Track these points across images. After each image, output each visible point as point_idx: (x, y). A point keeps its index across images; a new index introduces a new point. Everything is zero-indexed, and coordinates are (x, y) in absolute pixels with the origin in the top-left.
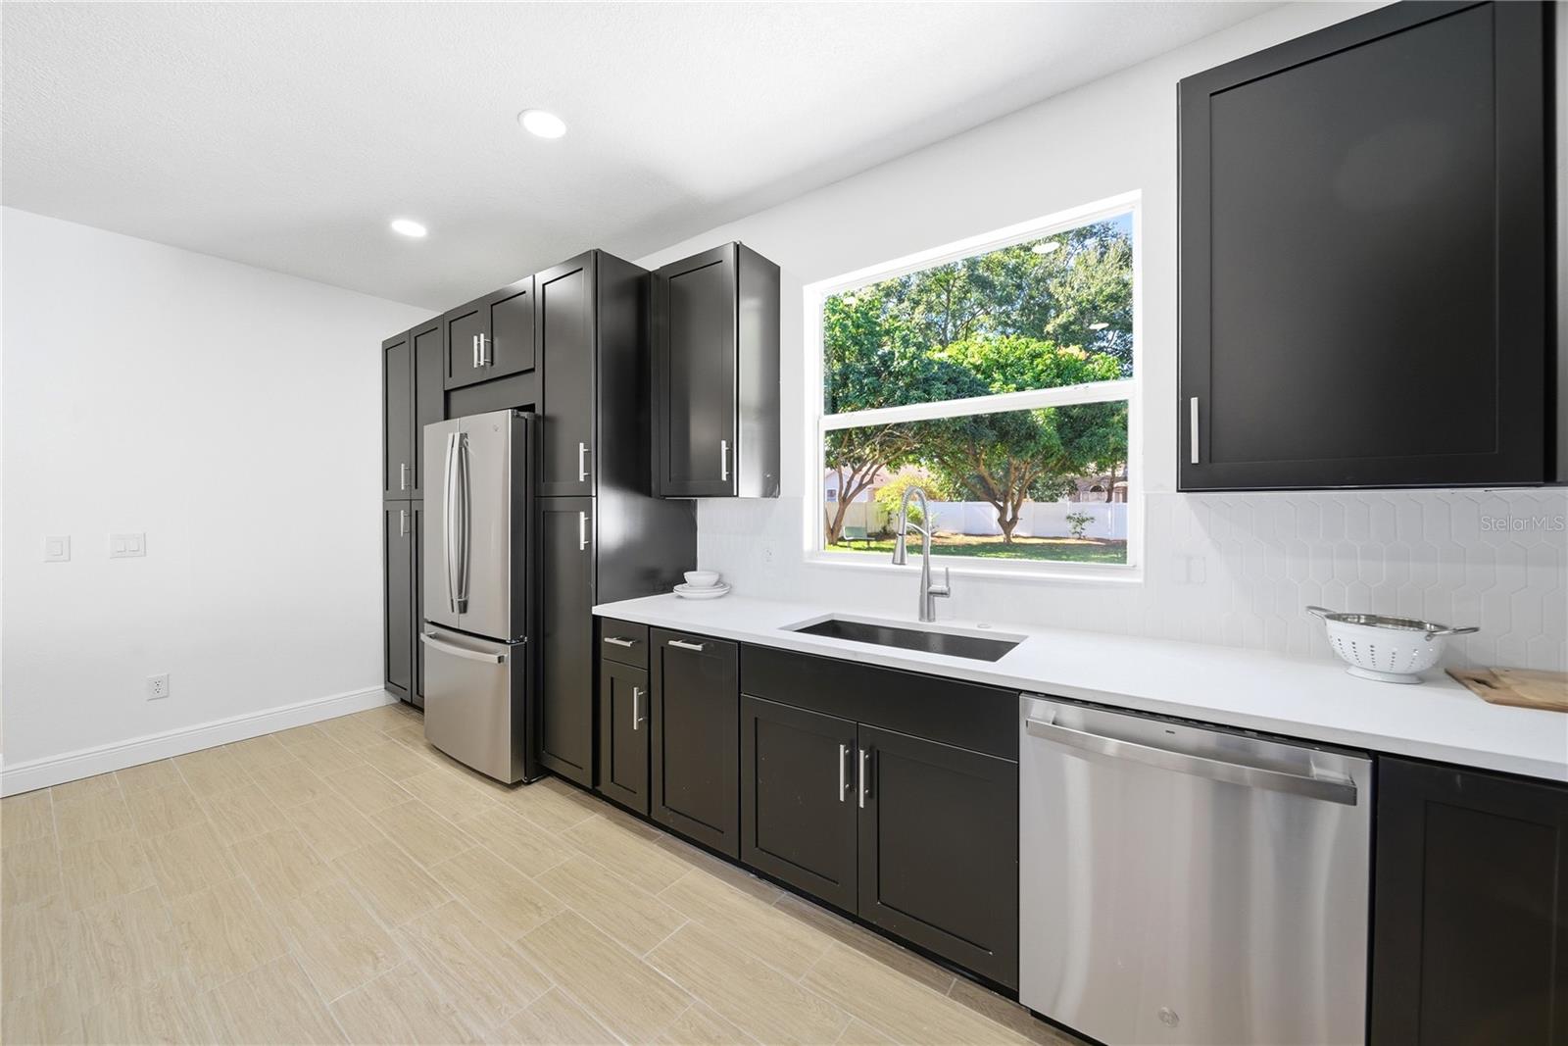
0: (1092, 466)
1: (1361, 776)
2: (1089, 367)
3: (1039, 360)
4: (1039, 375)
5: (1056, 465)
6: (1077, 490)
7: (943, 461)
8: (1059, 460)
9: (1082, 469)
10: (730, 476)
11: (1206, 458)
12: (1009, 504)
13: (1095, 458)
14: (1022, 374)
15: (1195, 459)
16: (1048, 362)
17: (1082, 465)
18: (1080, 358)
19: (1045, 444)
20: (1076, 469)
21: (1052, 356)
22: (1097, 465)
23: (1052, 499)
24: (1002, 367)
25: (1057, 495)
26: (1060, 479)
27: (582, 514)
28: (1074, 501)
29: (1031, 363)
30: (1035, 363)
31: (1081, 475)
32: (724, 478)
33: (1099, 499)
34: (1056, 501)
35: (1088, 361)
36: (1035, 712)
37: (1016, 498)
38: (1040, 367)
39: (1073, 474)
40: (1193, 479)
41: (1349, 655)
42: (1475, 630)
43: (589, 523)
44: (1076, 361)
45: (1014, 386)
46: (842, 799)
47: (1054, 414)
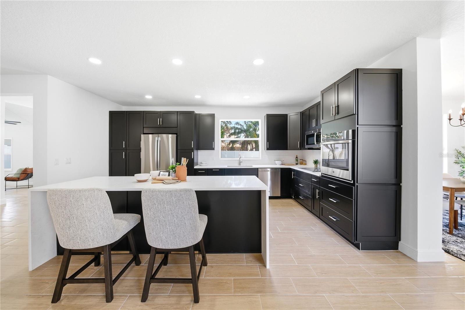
15: (268, 148)
27: (192, 152)
32: (213, 147)
41: (277, 164)
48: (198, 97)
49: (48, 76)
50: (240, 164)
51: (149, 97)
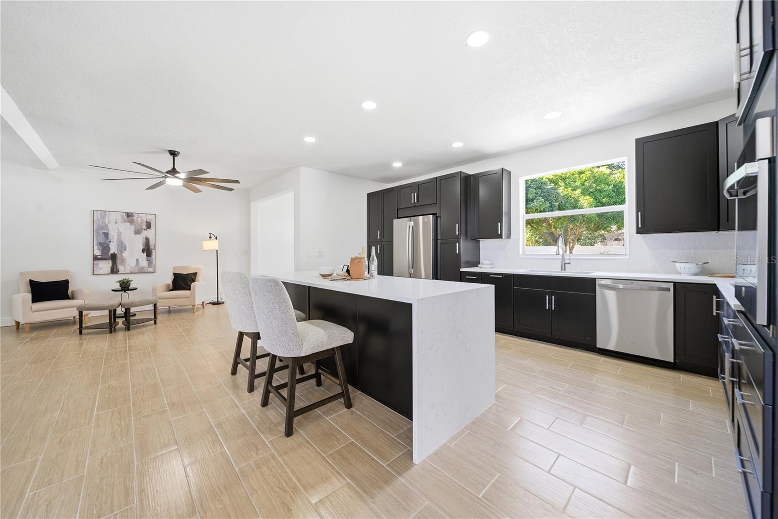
0: (614, 227)
1: (671, 286)
2: (612, 177)
3: (583, 175)
4: (584, 182)
5: (594, 227)
6: (606, 239)
7: (532, 226)
8: (595, 224)
9: (608, 229)
10: (501, 233)
11: (643, 226)
12: (568, 247)
13: (617, 223)
14: (575, 182)
15: (640, 226)
16: (588, 175)
17: (608, 227)
18: (606, 172)
19: (587, 217)
20: (605, 229)
21: (590, 172)
22: (617, 227)
23: (592, 244)
24: (564, 179)
25: (594, 243)
26: (597, 234)
27: (457, 244)
28: (604, 245)
29: (579, 177)
30: (581, 176)
31: (608, 232)
32: (499, 233)
33: (618, 244)
34: (594, 245)
35: (611, 174)
36: (598, 282)
37: (571, 245)
38: (584, 178)
39: (603, 232)
40: (639, 231)
41: (680, 271)
42: (708, 263)
43: (459, 246)
44: (604, 174)
45: (571, 188)
46: (547, 308)
47: (593, 202)
48: (458, 145)
49: (301, 167)
50: (563, 268)
51: (397, 165)
